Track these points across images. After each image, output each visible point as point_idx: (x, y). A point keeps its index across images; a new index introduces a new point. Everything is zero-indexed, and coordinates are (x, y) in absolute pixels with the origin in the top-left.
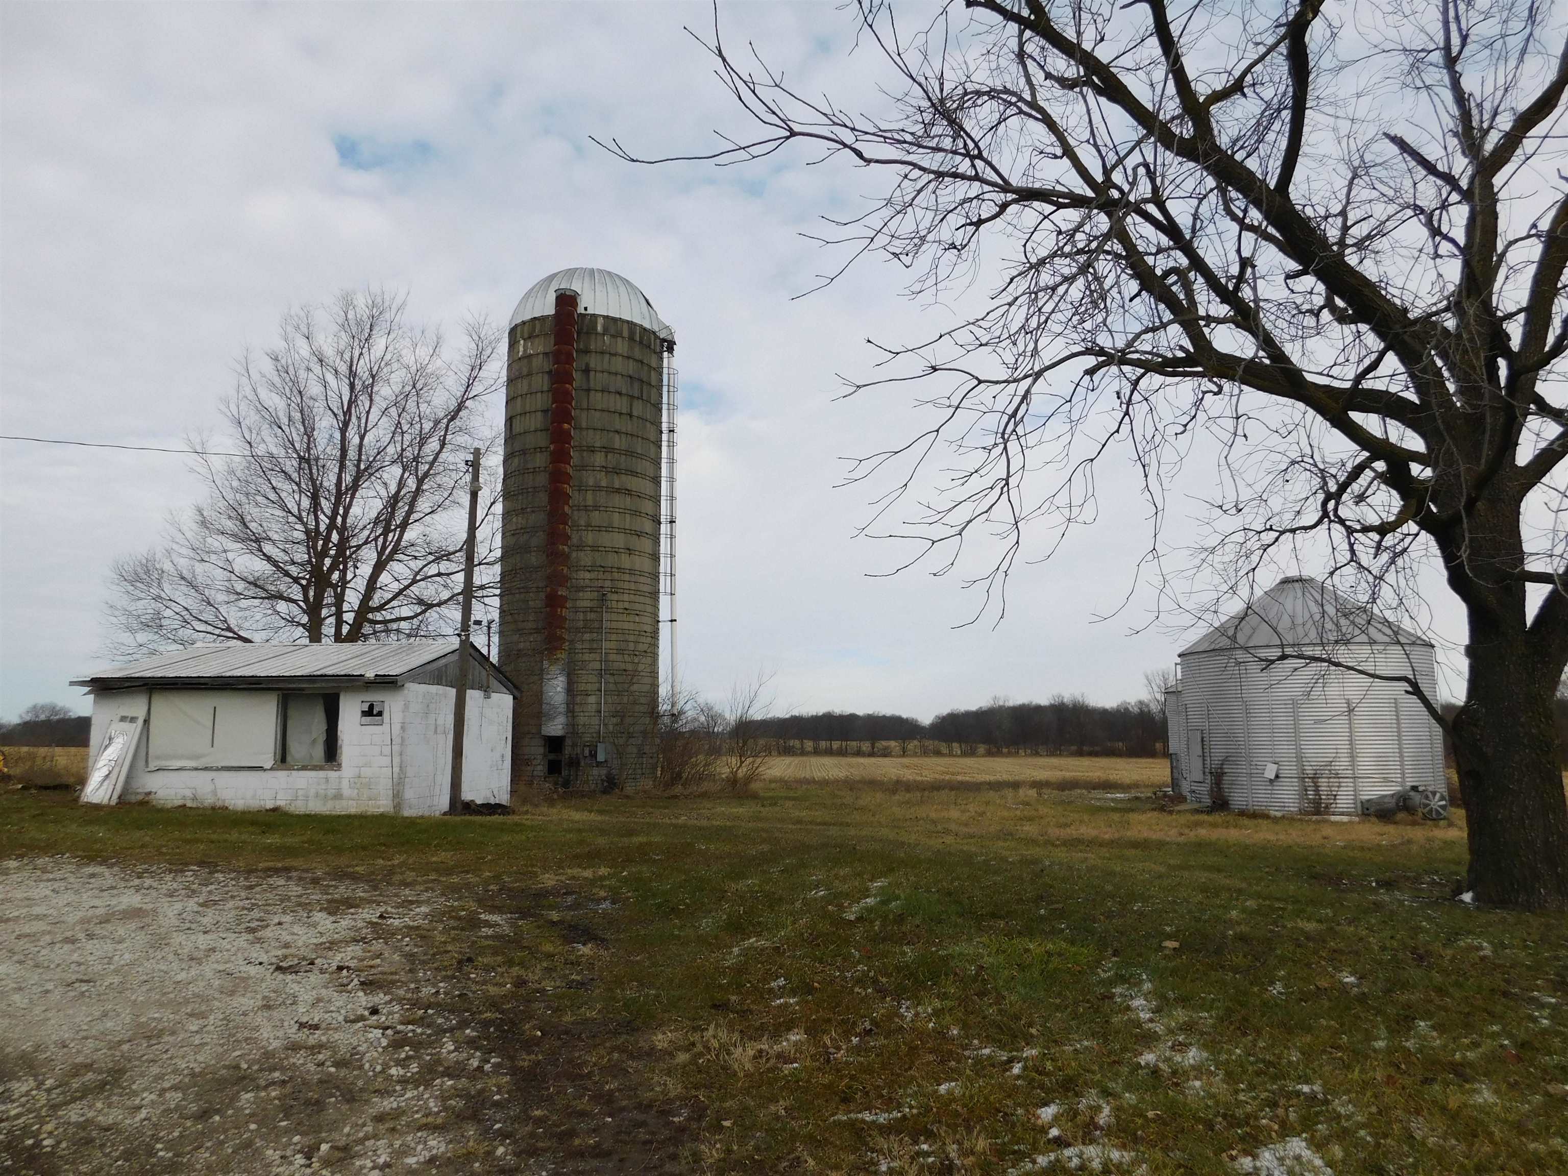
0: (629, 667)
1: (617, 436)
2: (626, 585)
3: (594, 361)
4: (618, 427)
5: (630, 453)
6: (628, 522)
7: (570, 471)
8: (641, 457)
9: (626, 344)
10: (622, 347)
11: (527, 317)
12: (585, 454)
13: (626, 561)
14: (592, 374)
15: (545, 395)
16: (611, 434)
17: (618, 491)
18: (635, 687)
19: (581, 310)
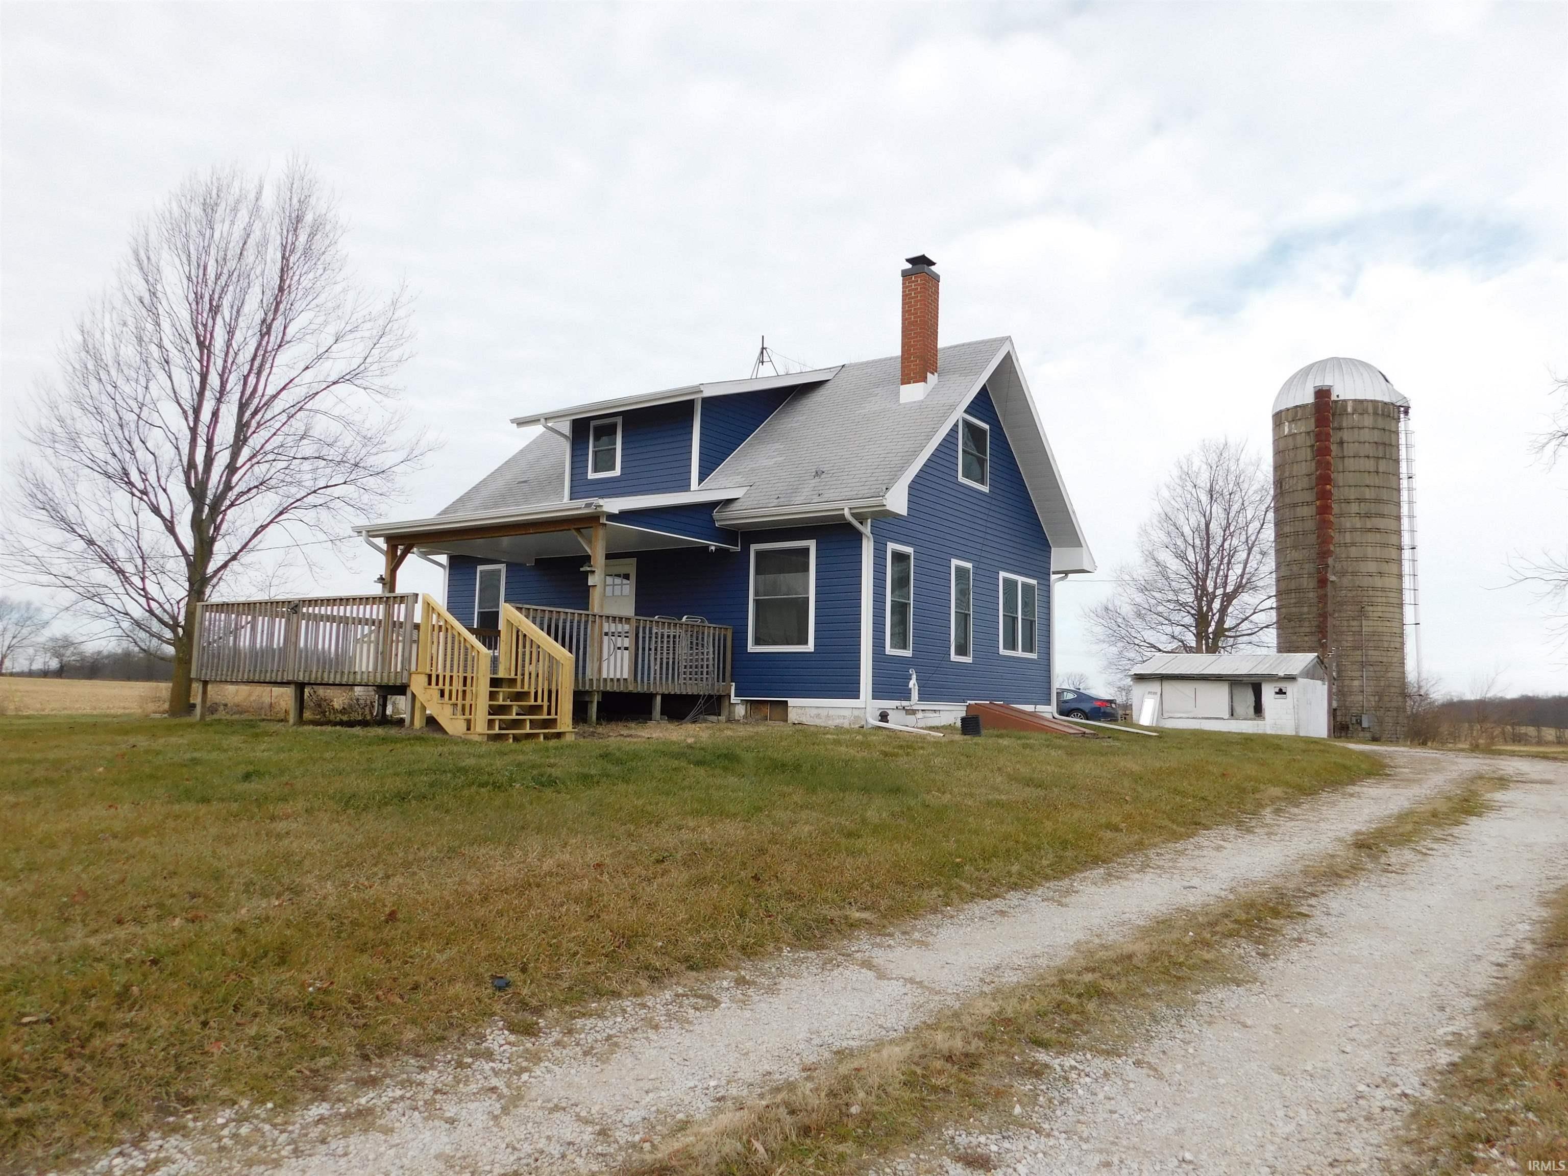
0: (1385, 660)
1: (1367, 489)
2: (1379, 600)
3: (1346, 435)
4: (1368, 483)
5: (1378, 501)
6: (1378, 552)
7: (1332, 518)
8: (1387, 502)
9: (1371, 418)
10: (1368, 421)
11: (1291, 405)
12: (1343, 505)
13: (1378, 582)
14: (1345, 445)
15: (1308, 463)
16: (1363, 488)
17: (1369, 530)
18: (1390, 675)
19: (1334, 398)
